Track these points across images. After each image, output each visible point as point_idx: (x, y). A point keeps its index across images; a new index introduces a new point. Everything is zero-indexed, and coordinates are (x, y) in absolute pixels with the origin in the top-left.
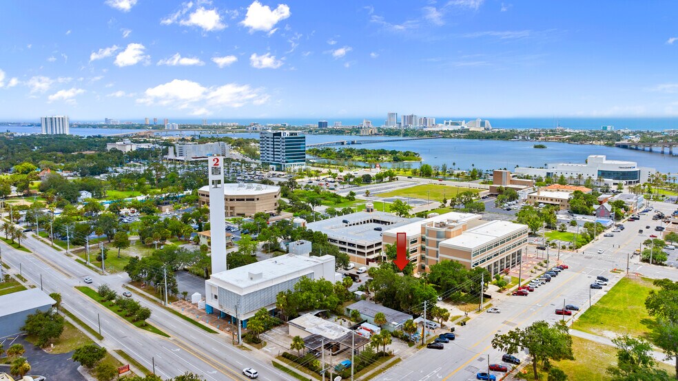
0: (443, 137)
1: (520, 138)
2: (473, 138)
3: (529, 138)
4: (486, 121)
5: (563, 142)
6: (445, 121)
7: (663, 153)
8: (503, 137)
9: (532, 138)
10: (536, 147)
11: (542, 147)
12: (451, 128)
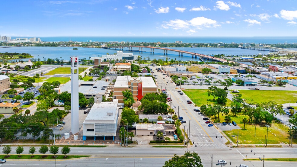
0: (24, 46)
1: (62, 45)
2: (39, 46)
3: (65, 45)
4: (39, 38)
5: (80, 47)
6: (17, 38)
7: (113, 49)
8: (54, 45)
9: (66, 45)
10: (74, 49)
11: (76, 49)
12: (20, 41)
